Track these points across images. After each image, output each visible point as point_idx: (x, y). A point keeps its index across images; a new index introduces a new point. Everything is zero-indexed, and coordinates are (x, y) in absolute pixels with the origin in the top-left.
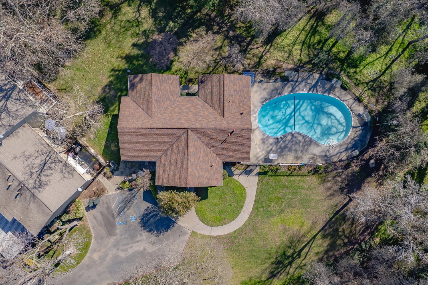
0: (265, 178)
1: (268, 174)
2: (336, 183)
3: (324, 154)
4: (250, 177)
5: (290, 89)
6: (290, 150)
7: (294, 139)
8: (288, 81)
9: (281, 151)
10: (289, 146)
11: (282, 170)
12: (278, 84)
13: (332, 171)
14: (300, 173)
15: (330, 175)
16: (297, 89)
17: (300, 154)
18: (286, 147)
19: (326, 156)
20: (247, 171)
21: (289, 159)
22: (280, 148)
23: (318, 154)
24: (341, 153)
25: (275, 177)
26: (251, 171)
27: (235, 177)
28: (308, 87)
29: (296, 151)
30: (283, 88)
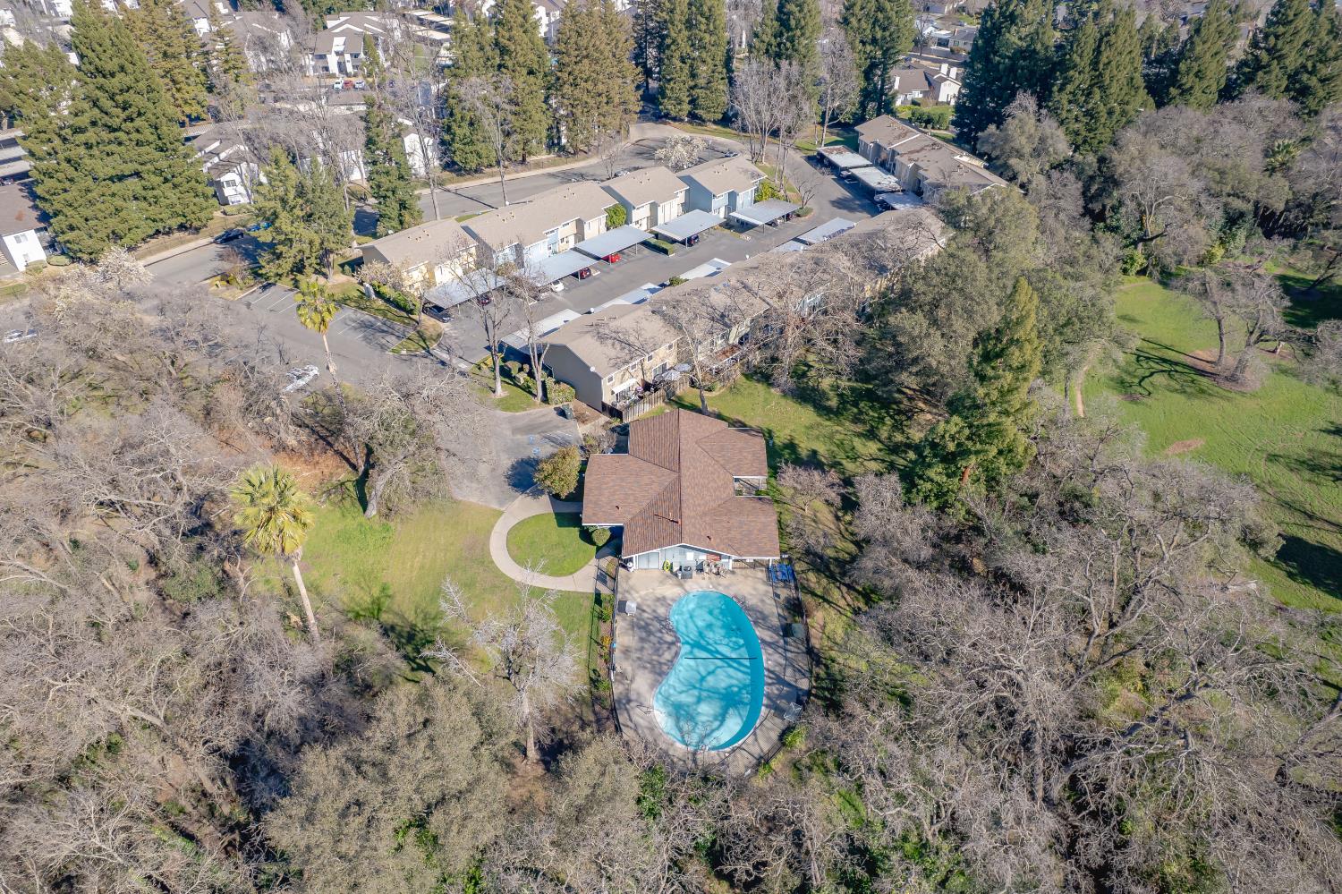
0: (589, 603)
1: (597, 607)
2: (567, 720)
3: (633, 696)
4: (593, 581)
5: (768, 639)
6: (642, 640)
7: (665, 646)
8: (784, 636)
9: (643, 627)
10: (652, 638)
11: (604, 628)
12: (775, 621)
13: (595, 713)
14: (595, 655)
15: (585, 709)
16: (770, 651)
17: (635, 655)
18: (650, 633)
19: (629, 701)
20: (602, 577)
21: (624, 638)
22: (647, 624)
23: (634, 686)
24: (636, 730)
25: (589, 617)
26: (604, 582)
27: (594, 561)
28: (777, 669)
29: (642, 649)
30: (769, 628)
